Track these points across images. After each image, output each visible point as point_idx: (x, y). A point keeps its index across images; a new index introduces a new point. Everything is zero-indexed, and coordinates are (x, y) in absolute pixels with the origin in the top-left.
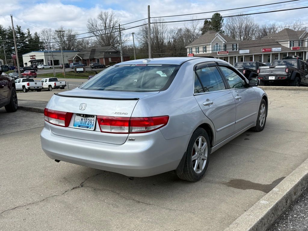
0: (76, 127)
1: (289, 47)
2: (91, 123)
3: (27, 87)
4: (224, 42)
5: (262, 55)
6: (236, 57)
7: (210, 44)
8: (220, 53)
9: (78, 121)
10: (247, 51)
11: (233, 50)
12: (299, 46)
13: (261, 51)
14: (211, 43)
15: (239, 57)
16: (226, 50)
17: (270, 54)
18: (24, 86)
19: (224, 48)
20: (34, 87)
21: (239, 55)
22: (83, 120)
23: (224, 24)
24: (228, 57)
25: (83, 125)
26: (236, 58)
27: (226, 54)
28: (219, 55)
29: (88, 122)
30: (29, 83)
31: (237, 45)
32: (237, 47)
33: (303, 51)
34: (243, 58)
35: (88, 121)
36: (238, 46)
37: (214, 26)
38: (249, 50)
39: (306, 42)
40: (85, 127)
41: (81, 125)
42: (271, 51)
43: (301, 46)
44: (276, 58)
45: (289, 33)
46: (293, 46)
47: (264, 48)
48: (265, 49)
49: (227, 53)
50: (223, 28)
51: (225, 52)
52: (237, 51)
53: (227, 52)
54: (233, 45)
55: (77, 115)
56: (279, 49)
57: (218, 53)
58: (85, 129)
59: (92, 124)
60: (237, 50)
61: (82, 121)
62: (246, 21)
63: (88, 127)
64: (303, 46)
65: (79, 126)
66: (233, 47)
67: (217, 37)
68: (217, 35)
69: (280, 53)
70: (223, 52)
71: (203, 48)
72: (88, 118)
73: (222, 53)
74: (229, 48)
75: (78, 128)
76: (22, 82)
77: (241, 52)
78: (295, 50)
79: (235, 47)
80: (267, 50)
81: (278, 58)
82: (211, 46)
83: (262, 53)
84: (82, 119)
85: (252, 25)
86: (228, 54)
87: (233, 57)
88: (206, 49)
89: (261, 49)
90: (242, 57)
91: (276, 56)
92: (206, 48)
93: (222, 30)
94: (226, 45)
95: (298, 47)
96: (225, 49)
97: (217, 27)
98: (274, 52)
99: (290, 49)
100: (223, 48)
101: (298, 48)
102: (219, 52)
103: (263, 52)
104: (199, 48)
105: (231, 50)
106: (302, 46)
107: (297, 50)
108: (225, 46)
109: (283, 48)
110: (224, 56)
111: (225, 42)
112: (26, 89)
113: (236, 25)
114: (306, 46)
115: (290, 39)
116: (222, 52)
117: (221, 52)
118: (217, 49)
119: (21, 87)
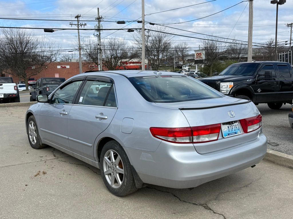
2: (236, 128)
9: (226, 130)
22: (230, 127)
25: (231, 132)
29: (234, 129)
35: (234, 127)
40: (233, 133)
55: (223, 125)
58: (233, 135)
61: (229, 129)
63: (236, 133)
65: (229, 134)
72: (233, 125)
75: (228, 136)
84: (228, 127)
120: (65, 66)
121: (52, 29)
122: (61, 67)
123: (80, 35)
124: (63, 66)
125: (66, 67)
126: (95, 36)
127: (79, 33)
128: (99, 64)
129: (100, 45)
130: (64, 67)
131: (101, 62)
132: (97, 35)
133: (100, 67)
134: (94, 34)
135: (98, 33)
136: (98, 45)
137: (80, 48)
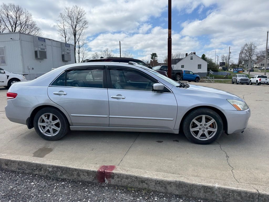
3: (259, 81)
18: (257, 81)
20: (264, 82)
30: (261, 79)
76: (258, 78)
112: (258, 83)
119: (256, 81)
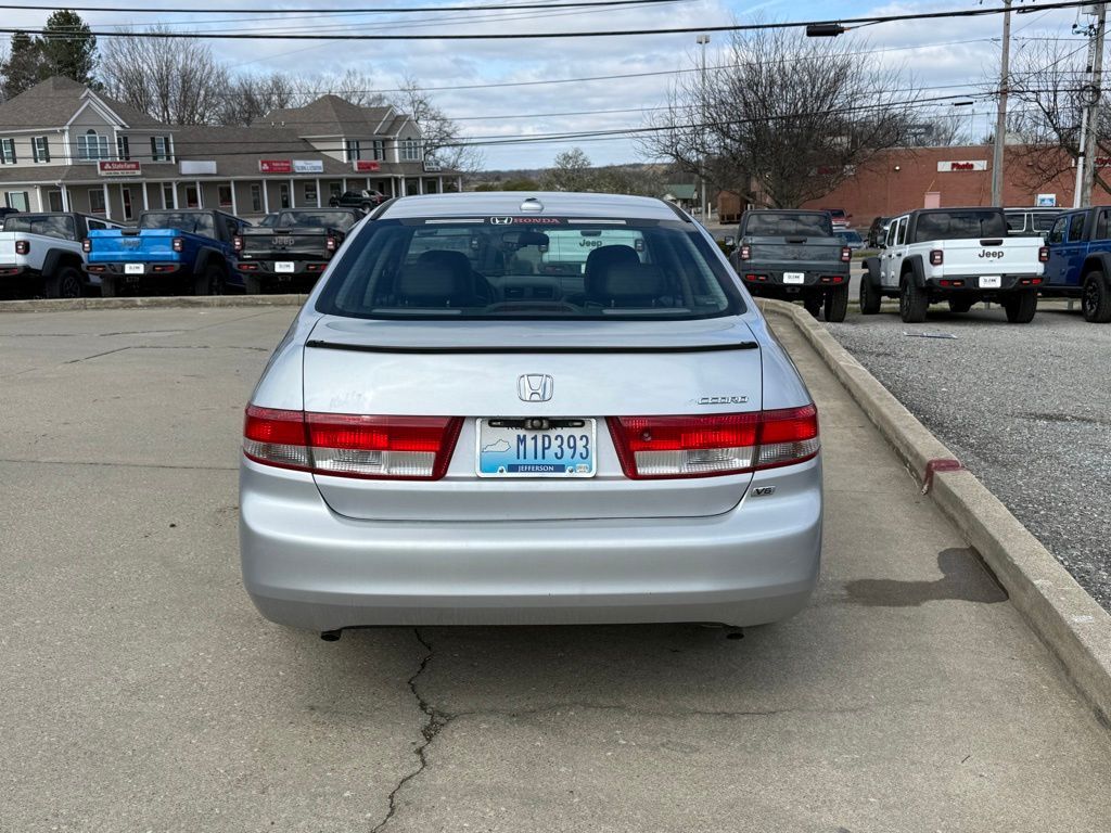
0: (498, 475)
1: (345, 161)
2: (575, 447)
4: (117, 128)
5: (260, 182)
6: (170, 184)
7: (63, 132)
8: (107, 166)
9: (501, 447)
10: (210, 166)
11: (155, 158)
12: (376, 158)
13: (258, 169)
14: (67, 128)
15: (181, 185)
16: (127, 158)
17: (288, 181)
19: (120, 151)
21: (182, 179)
22: (530, 443)
23: (100, 57)
24: (140, 185)
25: (530, 461)
26: (171, 190)
27: (130, 173)
28: (104, 173)
29: (554, 449)
31: (167, 140)
32: (168, 149)
33: (390, 175)
34: (195, 190)
35: (555, 444)
36: (172, 146)
37: (59, 62)
38: (214, 164)
39: (396, 150)
40: (544, 467)
41: (522, 461)
42: (289, 170)
43: (381, 160)
44: (307, 196)
45: (341, 112)
46: (359, 158)
47: (263, 159)
48: (269, 163)
49: (137, 168)
50: (96, 74)
51: (129, 166)
52: (169, 162)
53: (134, 166)
54: (153, 139)
56: (316, 165)
57: (102, 169)
58: (547, 475)
59: (577, 455)
60: (169, 158)
61: (522, 448)
62: (182, 56)
63: (561, 468)
64: (388, 161)
65: (512, 468)
66: (154, 150)
67: (88, 106)
68: (87, 97)
69: (322, 181)
70: (120, 166)
71: (33, 143)
72: (553, 433)
73: (115, 166)
74: (140, 149)
75: (506, 474)
77: (188, 167)
78: (367, 172)
79: (161, 148)
80: (277, 164)
81: (316, 196)
82: (66, 138)
83: (263, 177)
84: (522, 440)
85: (206, 71)
86: (138, 173)
87: (158, 184)
88: (47, 149)
89: (257, 163)
90: (192, 186)
91: (307, 190)
92: (45, 143)
93: (92, 78)
94: (126, 139)
95: (374, 161)
96: (126, 154)
97: (72, 65)
98: (299, 176)
99: (349, 166)
100: (117, 149)
101: (374, 165)
102: (103, 165)
103: (265, 172)
104: (12, 142)
105: (150, 161)
106: (384, 158)
107: (373, 172)
108: (124, 142)
109: (328, 162)
110: (124, 180)
111: (123, 126)
113: (146, 68)
114: (397, 161)
115: (345, 133)
116: (118, 163)
117: (110, 163)
118: (93, 154)
120: (970, 162)
121: (836, 22)
122: (953, 165)
123: (1011, 32)
124: (961, 163)
125: (972, 166)
126: (1078, 32)
127: (1007, 24)
128: (1083, 154)
129: (1096, 72)
130: (964, 166)
131: (1092, 145)
132: (1091, 27)
133: (1084, 166)
134: (1075, 26)
135: (1095, 20)
136: (1089, 70)
137: (1004, 87)
